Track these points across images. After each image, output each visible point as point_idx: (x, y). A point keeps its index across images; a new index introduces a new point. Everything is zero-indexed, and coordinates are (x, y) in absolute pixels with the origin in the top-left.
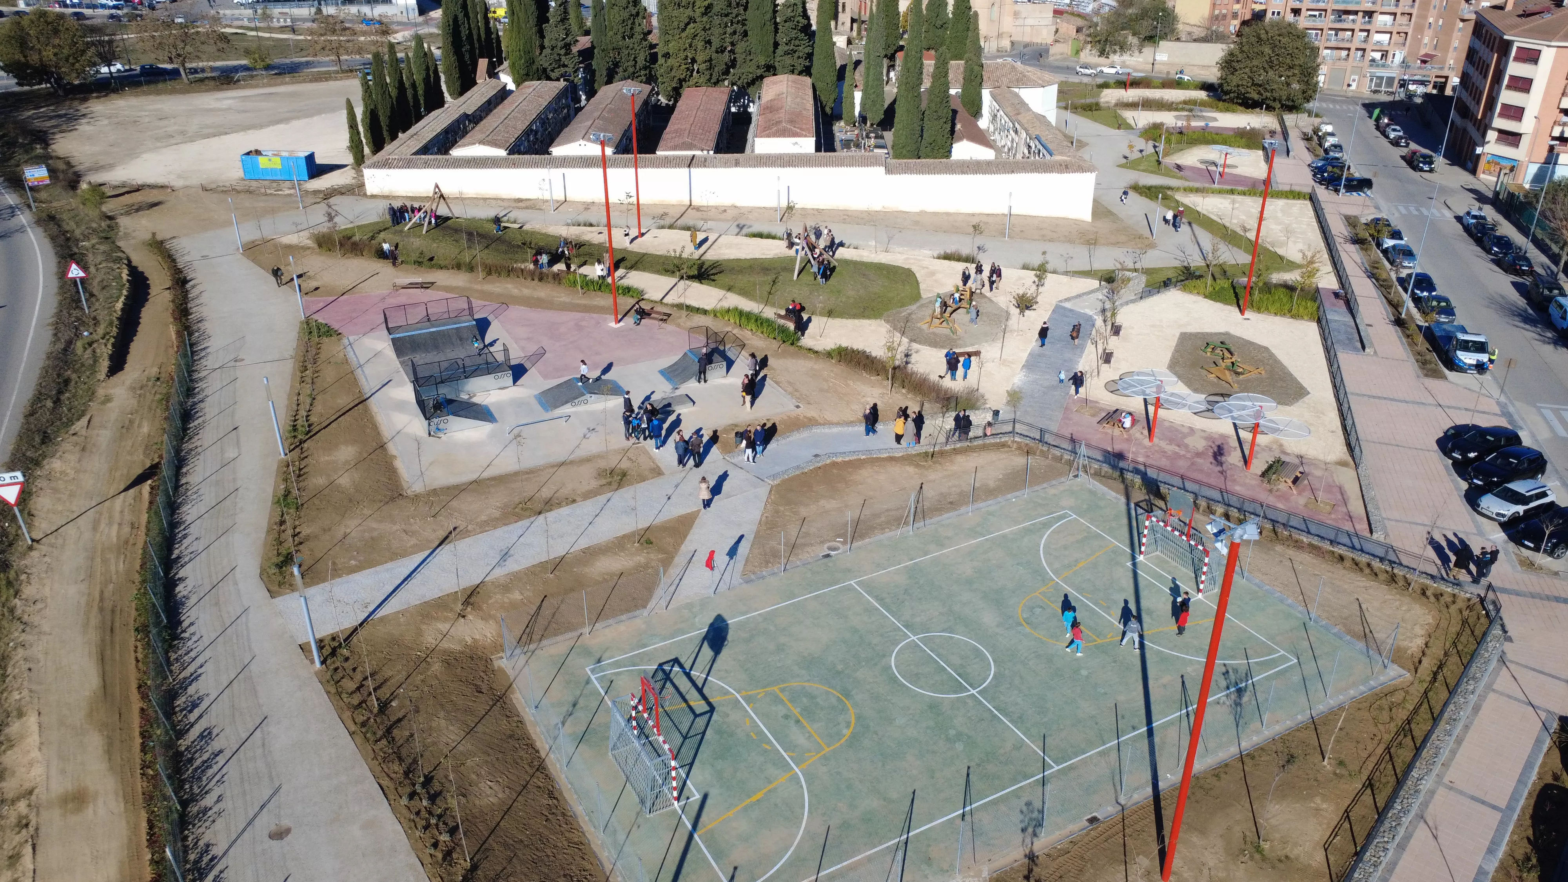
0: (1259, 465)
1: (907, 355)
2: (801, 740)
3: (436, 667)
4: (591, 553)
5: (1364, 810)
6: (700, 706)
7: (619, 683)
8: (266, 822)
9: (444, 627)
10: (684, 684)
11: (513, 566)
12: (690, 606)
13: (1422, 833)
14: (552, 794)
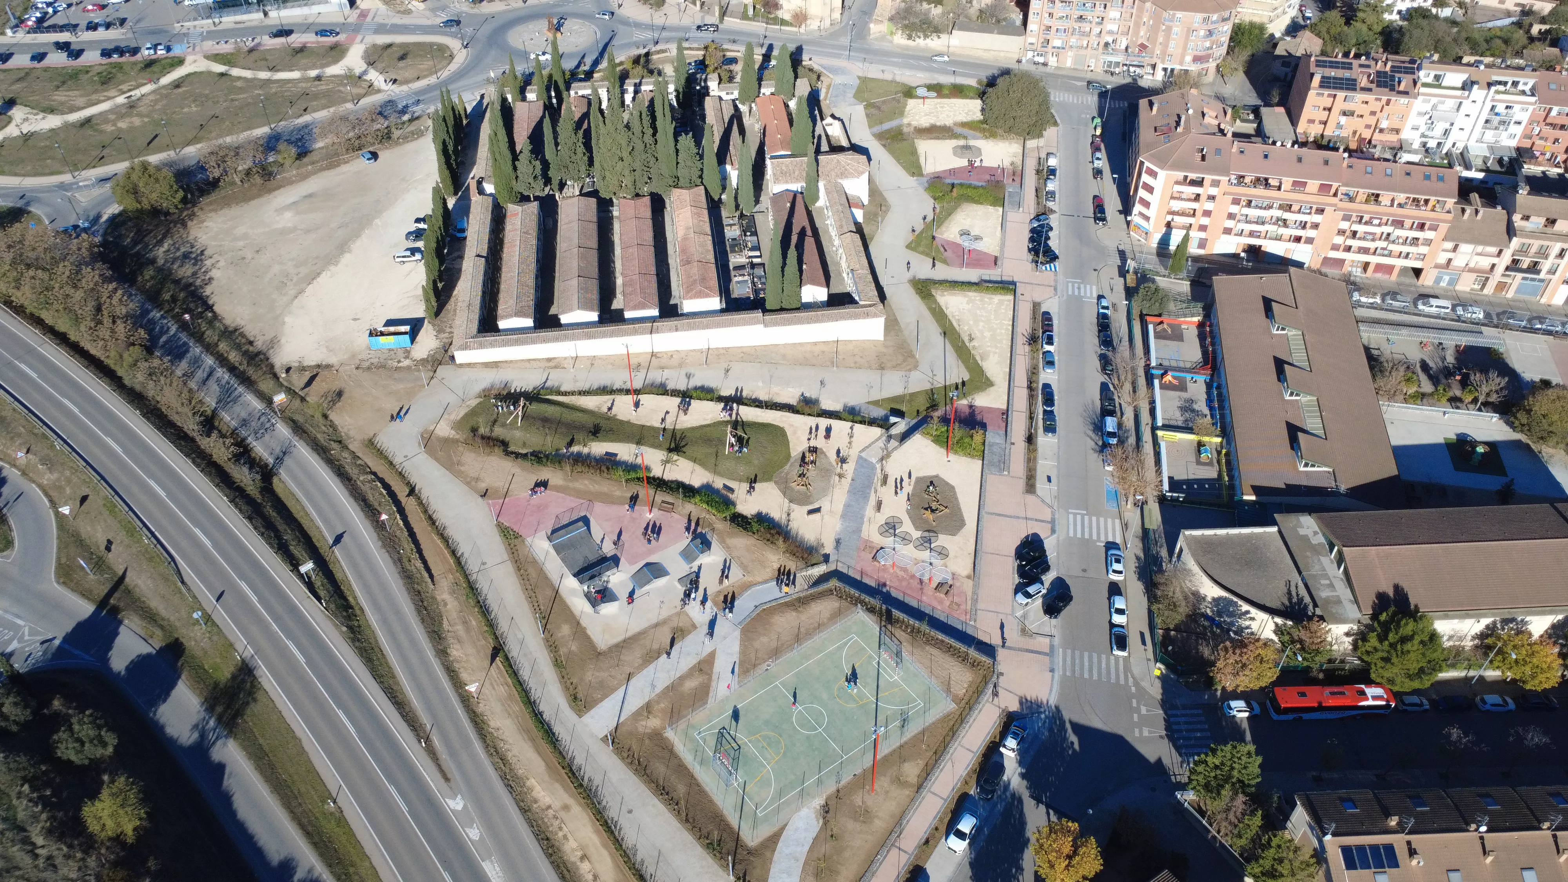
0: (934, 585)
1: (789, 515)
2: (768, 756)
3: (647, 742)
4: (682, 679)
5: (932, 762)
6: (734, 745)
7: (708, 738)
8: (624, 809)
9: (644, 723)
10: (729, 738)
11: (658, 690)
12: (722, 701)
13: (949, 764)
14: (698, 785)
